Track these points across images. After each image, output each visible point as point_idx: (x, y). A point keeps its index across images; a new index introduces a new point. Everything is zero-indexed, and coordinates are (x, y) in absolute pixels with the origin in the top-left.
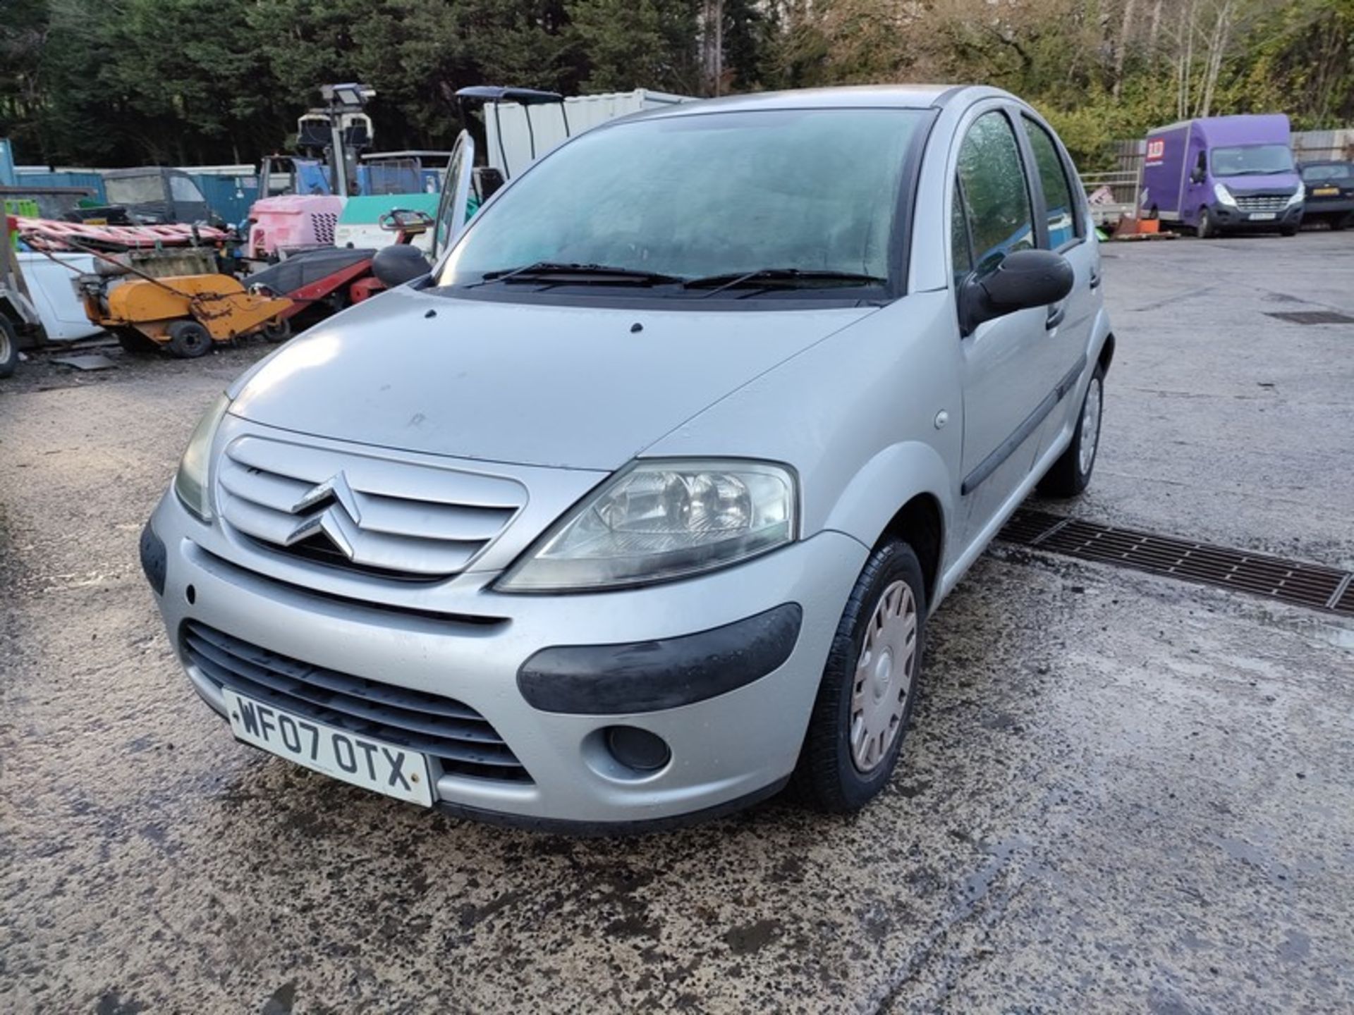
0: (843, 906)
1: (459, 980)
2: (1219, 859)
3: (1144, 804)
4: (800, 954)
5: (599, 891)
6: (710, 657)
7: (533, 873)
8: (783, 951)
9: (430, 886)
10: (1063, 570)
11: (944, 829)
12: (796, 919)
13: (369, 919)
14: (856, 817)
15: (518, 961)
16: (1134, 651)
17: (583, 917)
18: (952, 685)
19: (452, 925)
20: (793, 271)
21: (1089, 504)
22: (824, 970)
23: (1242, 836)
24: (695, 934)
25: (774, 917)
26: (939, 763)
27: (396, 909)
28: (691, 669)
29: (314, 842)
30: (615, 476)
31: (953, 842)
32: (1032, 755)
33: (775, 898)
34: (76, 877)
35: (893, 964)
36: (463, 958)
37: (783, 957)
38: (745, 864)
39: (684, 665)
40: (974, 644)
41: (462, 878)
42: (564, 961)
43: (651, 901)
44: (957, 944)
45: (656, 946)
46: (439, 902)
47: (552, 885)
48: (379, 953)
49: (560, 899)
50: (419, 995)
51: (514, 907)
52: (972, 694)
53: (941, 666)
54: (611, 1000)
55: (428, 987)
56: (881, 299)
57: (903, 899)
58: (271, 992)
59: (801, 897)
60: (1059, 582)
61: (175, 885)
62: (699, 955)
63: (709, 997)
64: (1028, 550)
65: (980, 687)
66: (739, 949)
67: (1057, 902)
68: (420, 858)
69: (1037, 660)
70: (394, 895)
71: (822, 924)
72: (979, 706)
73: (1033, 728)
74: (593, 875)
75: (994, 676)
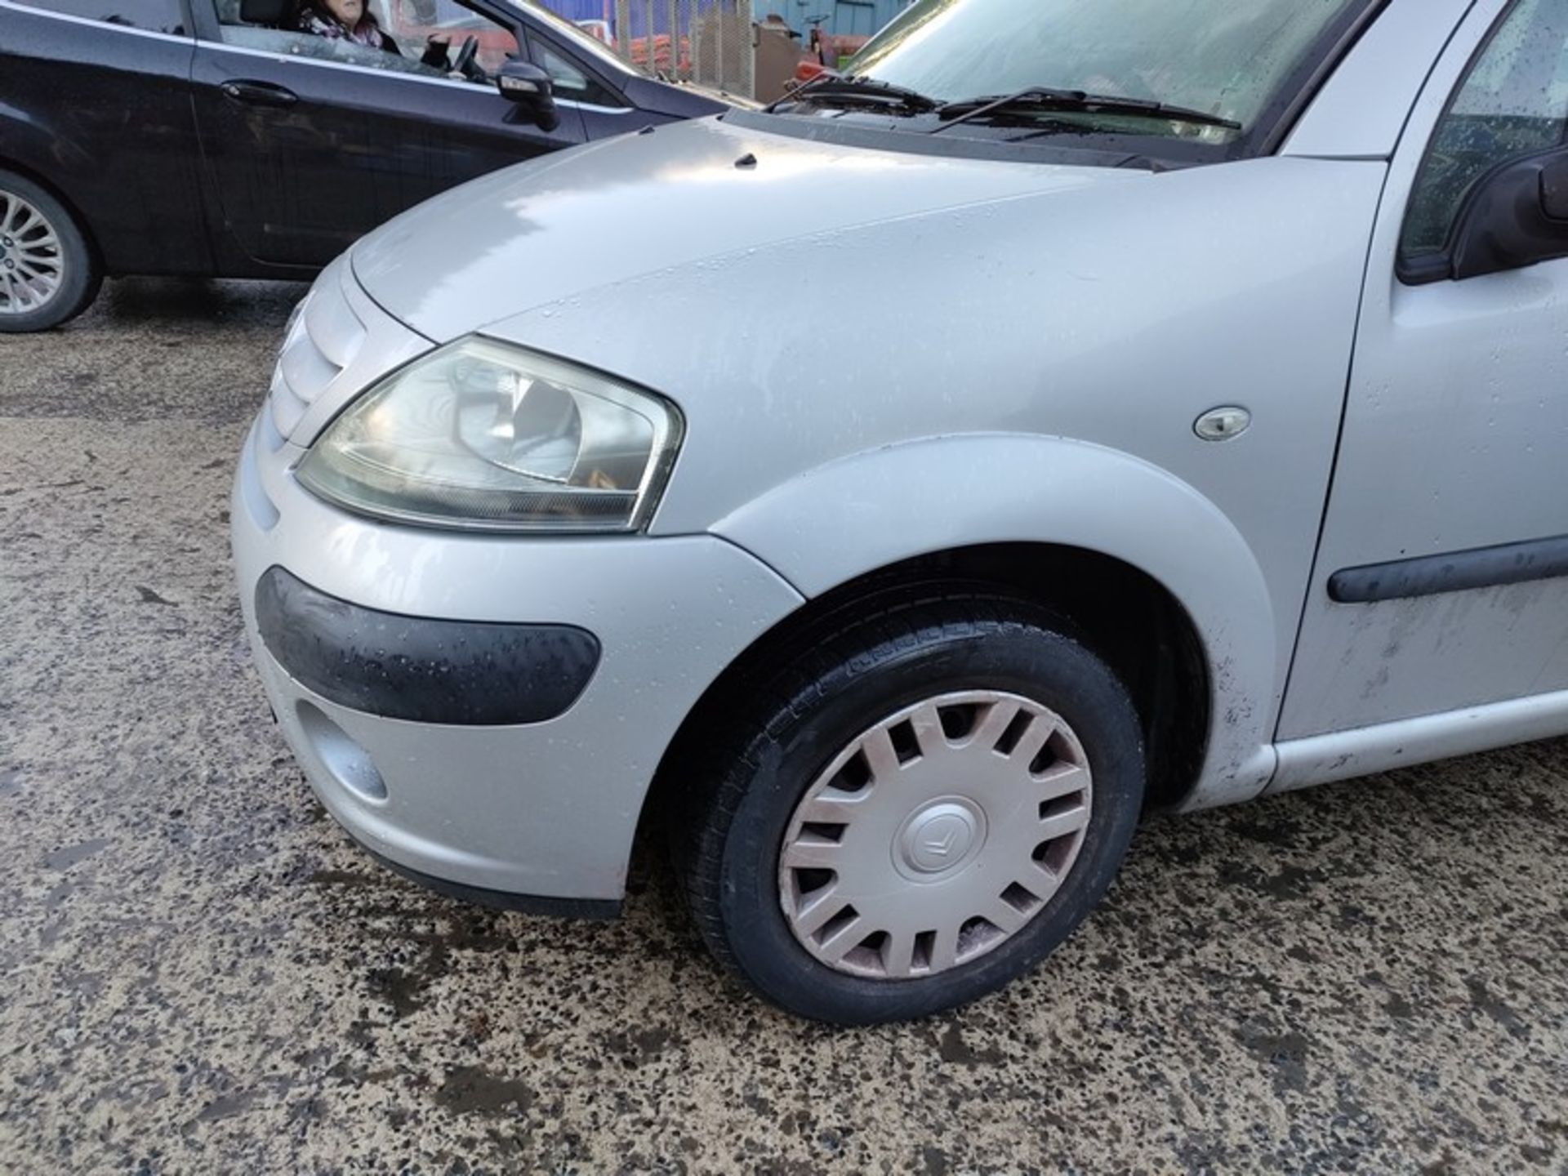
0: (629, 1137)
1: (198, 928)
4: (492, 1154)
5: (433, 927)
11: (925, 1136)
12: (556, 1110)
13: (238, 821)
14: (827, 1036)
15: (262, 947)
17: (376, 943)
18: (1279, 943)
19: (276, 871)
20: (1081, 95)
24: (435, 1042)
25: (537, 1088)
26: (1068, 1041)
27: (267, 826)
33: (573, 1066)
37: (469, 1143)
38: (606, 1001)
40: (1422, 901)
42: (290, 976)
43: (457, 972)
45: (383, 1026)
46: (303, 841)
48: (194, 858)
49: (390, 909)
50: (154, 919)
51: (344, 889)
52: (1293, 973)
53: (1301, 904)
54: (259, 1049)
55: (171, 917)
58: (88, 839)
59: (601, 1087)
62: (403, 1069)
63: (334, 1124)
65: (1324, 971)
66: (446, 1096)
69: (1513, 985)
71: (573, 1139)
72: (1276, 1000)
73: (1328, 1087)
74: (455, 903)
75: (1381, 968)
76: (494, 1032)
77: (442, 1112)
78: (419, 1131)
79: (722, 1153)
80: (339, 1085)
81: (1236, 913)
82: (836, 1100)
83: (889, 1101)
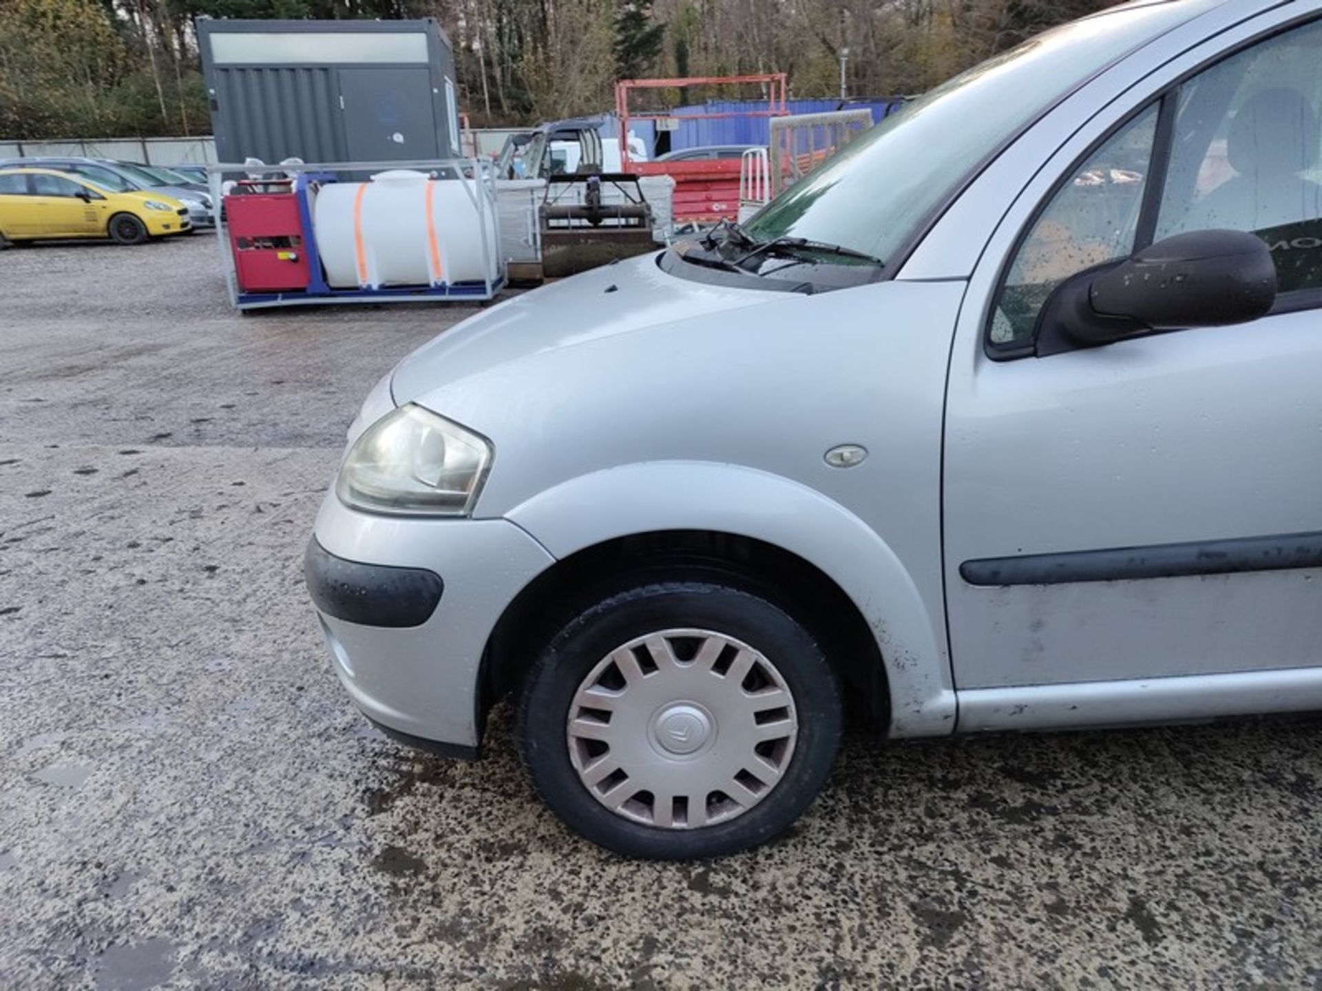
0: (469, 899)
4: (388, 895)
5: (412, 768)
8: (387, 884)
14: (619, 862)
22: (373, 917)
24: (384, 831)
25: (429, 864)
26: (782, 890)
31: (631, 944)
32: (889, 964)
33: (455, 856)
35: (402, 958)
36: (309, 745)
37: (378, 888)
38: (493, 823)
42: (323, 785)
43: (414, 795)
45: (360, 818)
49: (393, 755)
52: (985, 873)
54: (290, 821)
57: (504, 935)
59: (465, 870)
62: (360, 843)
63: (312, 865)
65: (1012, 875)
66: (377, 861)
71: (436, 895)
73: (962, 950)
76: (420, 831)
77: (371, 869)
78: (354, 877)
79: (519, 917)
80: (323, 846)
81: (965, 828)
82: (605, 899)
83: (638, 905)
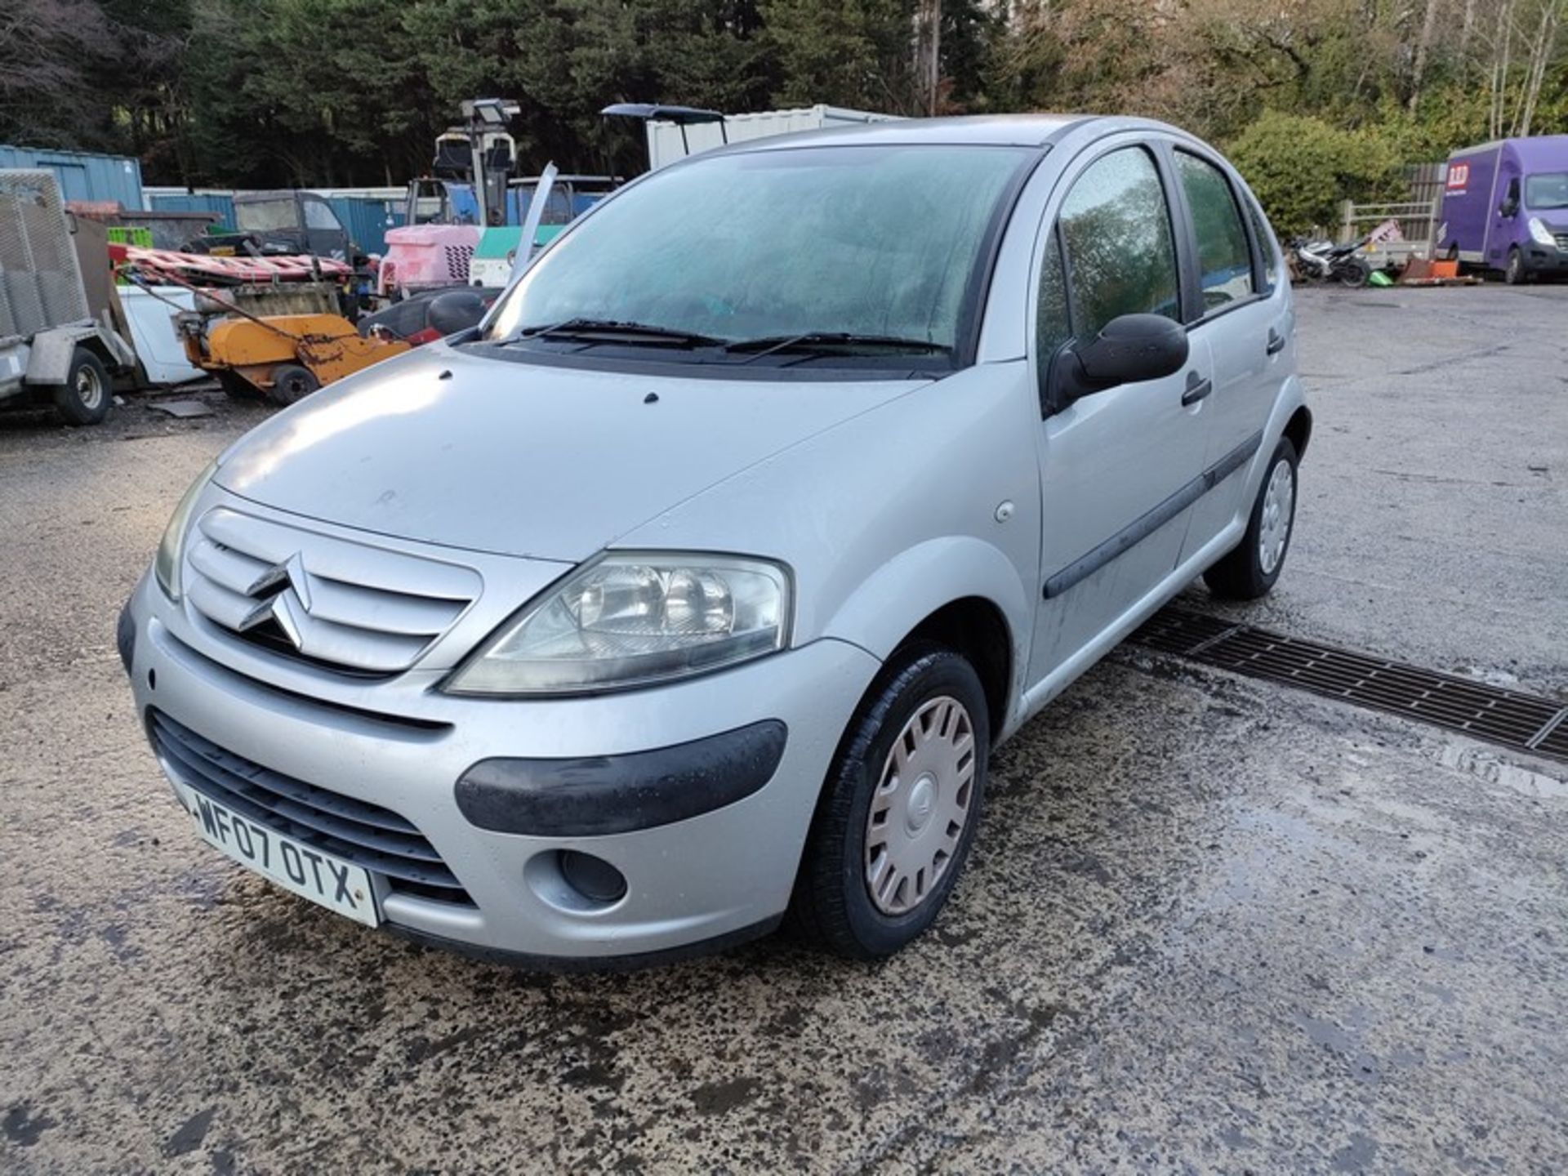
0: (837, 1068)
1: (388, 1121)
2: (1296, 1042)
3: (1226, 971)
4: (772, 1119)
5: (570, 1033)
6: (665, 778)
7: (502, 1007)
8: (753, 1114)
9: (387, 1014)
10: (1215, 688)
12: (780, 1078)
13: (312, 1046)
14: (882, 967)
15: (457, 1105)
16: (1271, 788)
17: (543, 1061)
18: (1041, 818)
19: (397, 1059)
21: (1270, 609)
22: (794, 1139)
23: (1334, 1018)
24: (661, 1088)
25: (755, 1075)
26: (997, 909)
27: (343, 1038)
28: (642, 790)
29: (277, 957)
30: (581, 569)
31: (986, 1002)
32: (1110, 906)
33: (762, 1053)
34: (21, 978)
35: (875, 1139)
36: (399, 1097)
37: (751, 1122)
38: (740, 1013)
39: (633, 785)
40: (1081, 771)
41: (423, 1008)
42: (507, 1109)
43: (623, 1048)
44: (956, 1121)
46: (391, 1033)
47: (518, 1023)
48: (312, 1084)
49: (524, 1037)
50: (341, 1134)
51: (471, 1044)
52: (1060, 829)
53: (1034, 795)
54: (547, 1156)
55: (353, 1126)
56: (936, 370)
57: (908, 1064)
58: (186, 1119)
59: (792, 1055)
60: (1207, 700)
61: (120, 993)
62: (659, 1113)
63: (655, 1161)
64: (1180, 662)
65: (1072, 822)
66: (705, 1109)
67: (1087, 1080)
68: (385, 982)
69: (1149, 794)
70: (346, 1021)
71: (808, 1086)
72: (1065, 845)
73: (1121, 874)
74: (567, 1014)
75: (1093, 810)
76: (693, 1063)
77: (714, 1117)
78: (713, 1133)
80: (630, 1141)
81: (1010, 813)
82: (921, 993)
83: (946, 979)
